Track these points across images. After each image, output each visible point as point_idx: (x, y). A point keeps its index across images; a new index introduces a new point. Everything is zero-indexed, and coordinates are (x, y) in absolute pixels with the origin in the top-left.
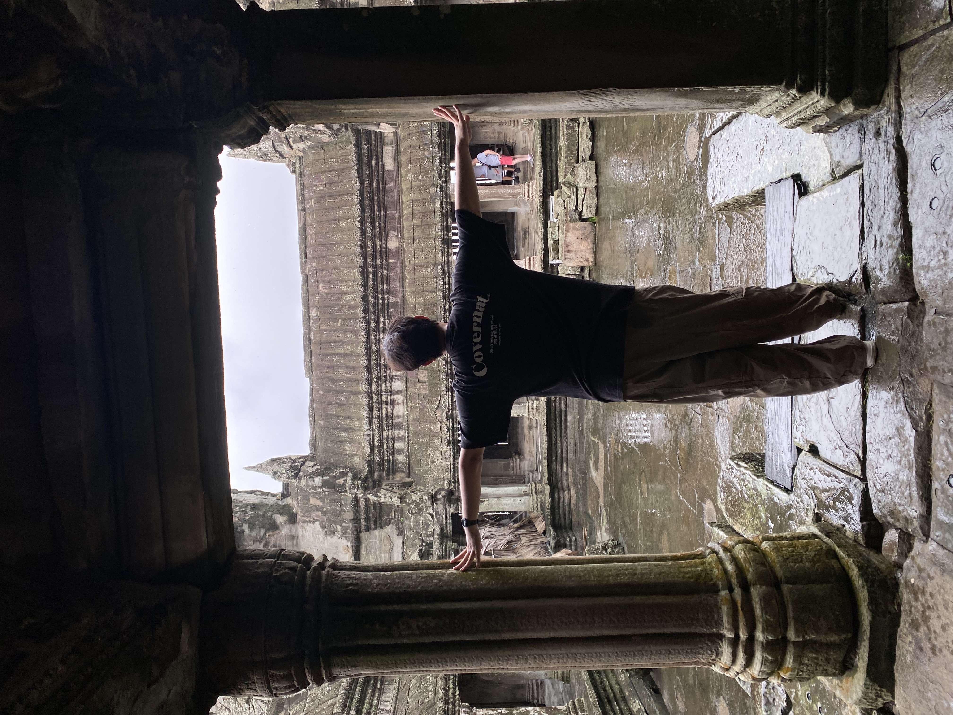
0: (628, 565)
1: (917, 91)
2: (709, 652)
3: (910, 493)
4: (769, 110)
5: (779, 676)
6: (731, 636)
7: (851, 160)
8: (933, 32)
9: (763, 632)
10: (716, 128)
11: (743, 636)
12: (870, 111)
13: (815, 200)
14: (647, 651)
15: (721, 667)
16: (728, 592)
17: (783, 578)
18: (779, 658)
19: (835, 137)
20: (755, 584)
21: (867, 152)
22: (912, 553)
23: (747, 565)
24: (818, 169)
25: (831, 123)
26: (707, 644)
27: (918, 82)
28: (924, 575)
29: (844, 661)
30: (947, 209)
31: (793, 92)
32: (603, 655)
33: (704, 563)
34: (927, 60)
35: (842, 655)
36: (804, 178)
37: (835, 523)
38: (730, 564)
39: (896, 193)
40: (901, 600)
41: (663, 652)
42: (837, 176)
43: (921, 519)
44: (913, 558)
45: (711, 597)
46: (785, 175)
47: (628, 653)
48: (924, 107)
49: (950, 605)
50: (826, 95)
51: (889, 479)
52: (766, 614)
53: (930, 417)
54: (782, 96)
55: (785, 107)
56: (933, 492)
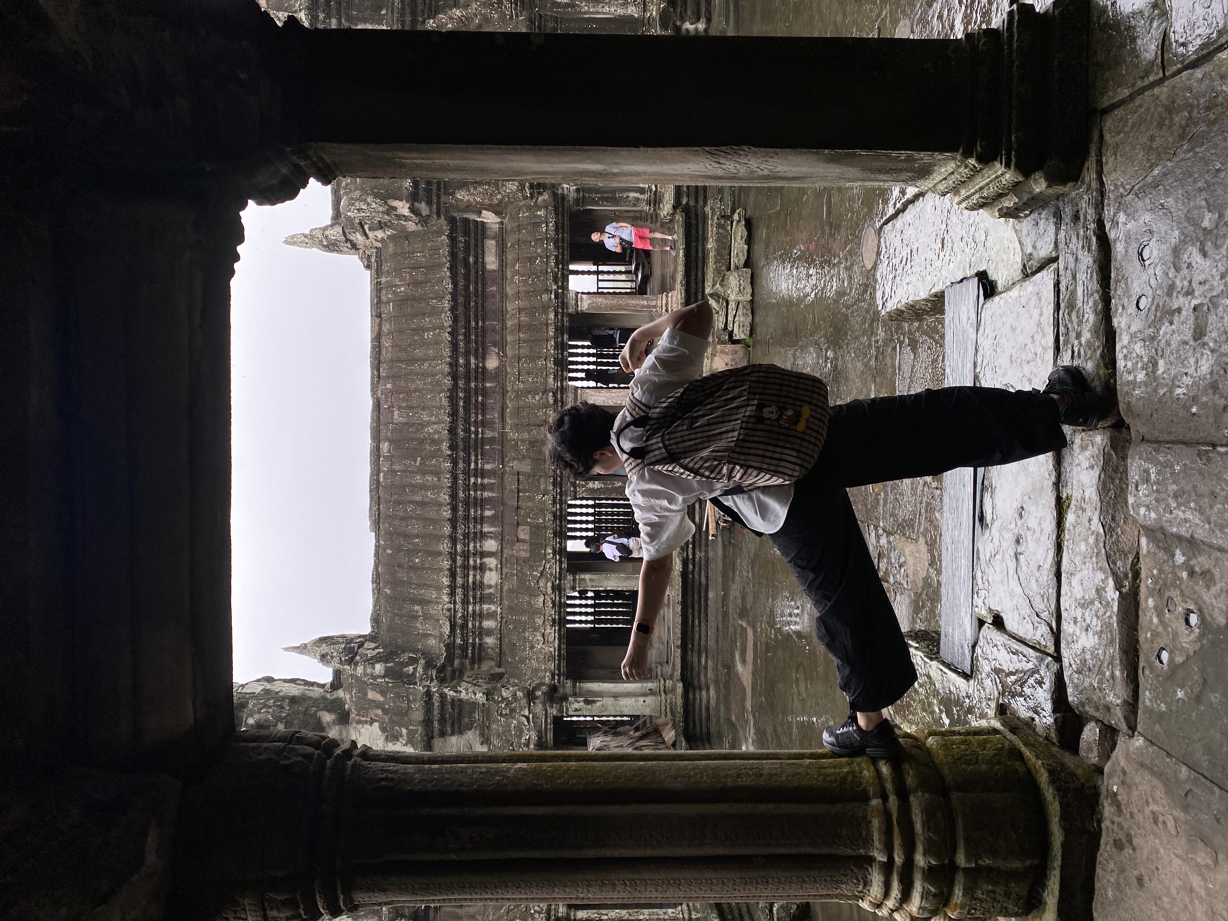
0: (753, 764)
1: (1122, 164)
2: (855, 881)
3: (1113, 673)
4: (945, 186)
5: (945, 915)
6: (883, 859)
7: (1045, 250)
8: (1142, 91)
9: (924, 855)
10: (887, 216)
11: (898, 859)
12: (1067, 189)
13: (1002, 302)
14: (773, 878)
15: (870, 902)
16: (880, 801)
17: (953, 783)
18: (945, 889)
19: (1026, 225)
20: (915, 791)
21: (1063, 240)
22: (1115, 753)
23: (907, 765)
24: (1007, 265)
25: (1021, 204)
26: (852, 870)
27: (1123, 152)
28: (1128, 780)
29: (1029, 896)
30: (1156, 310)
31: (972, 161)
32: (715, 881)
33: (852, 763)
34: (1134, 126)
35: (1027, 888)
36: (992, 276)
37: (1022, 716)
39: (1096, 290)
40: (1102, 816)
41: (795, 879)
42: (1029, 272)
43: (1126, 707)
44: (1116, 758)
45: (859, 807)
46: (968, 273)
47: (749, 880)
48: (1130, 184)
49: (1161, 819)
50: (1012, 167)
51: (1088, 656)
52: (928, 831)
53: (1136, 574)
54: (959, 167)
55: (964, 182)
56: (1140, 671)
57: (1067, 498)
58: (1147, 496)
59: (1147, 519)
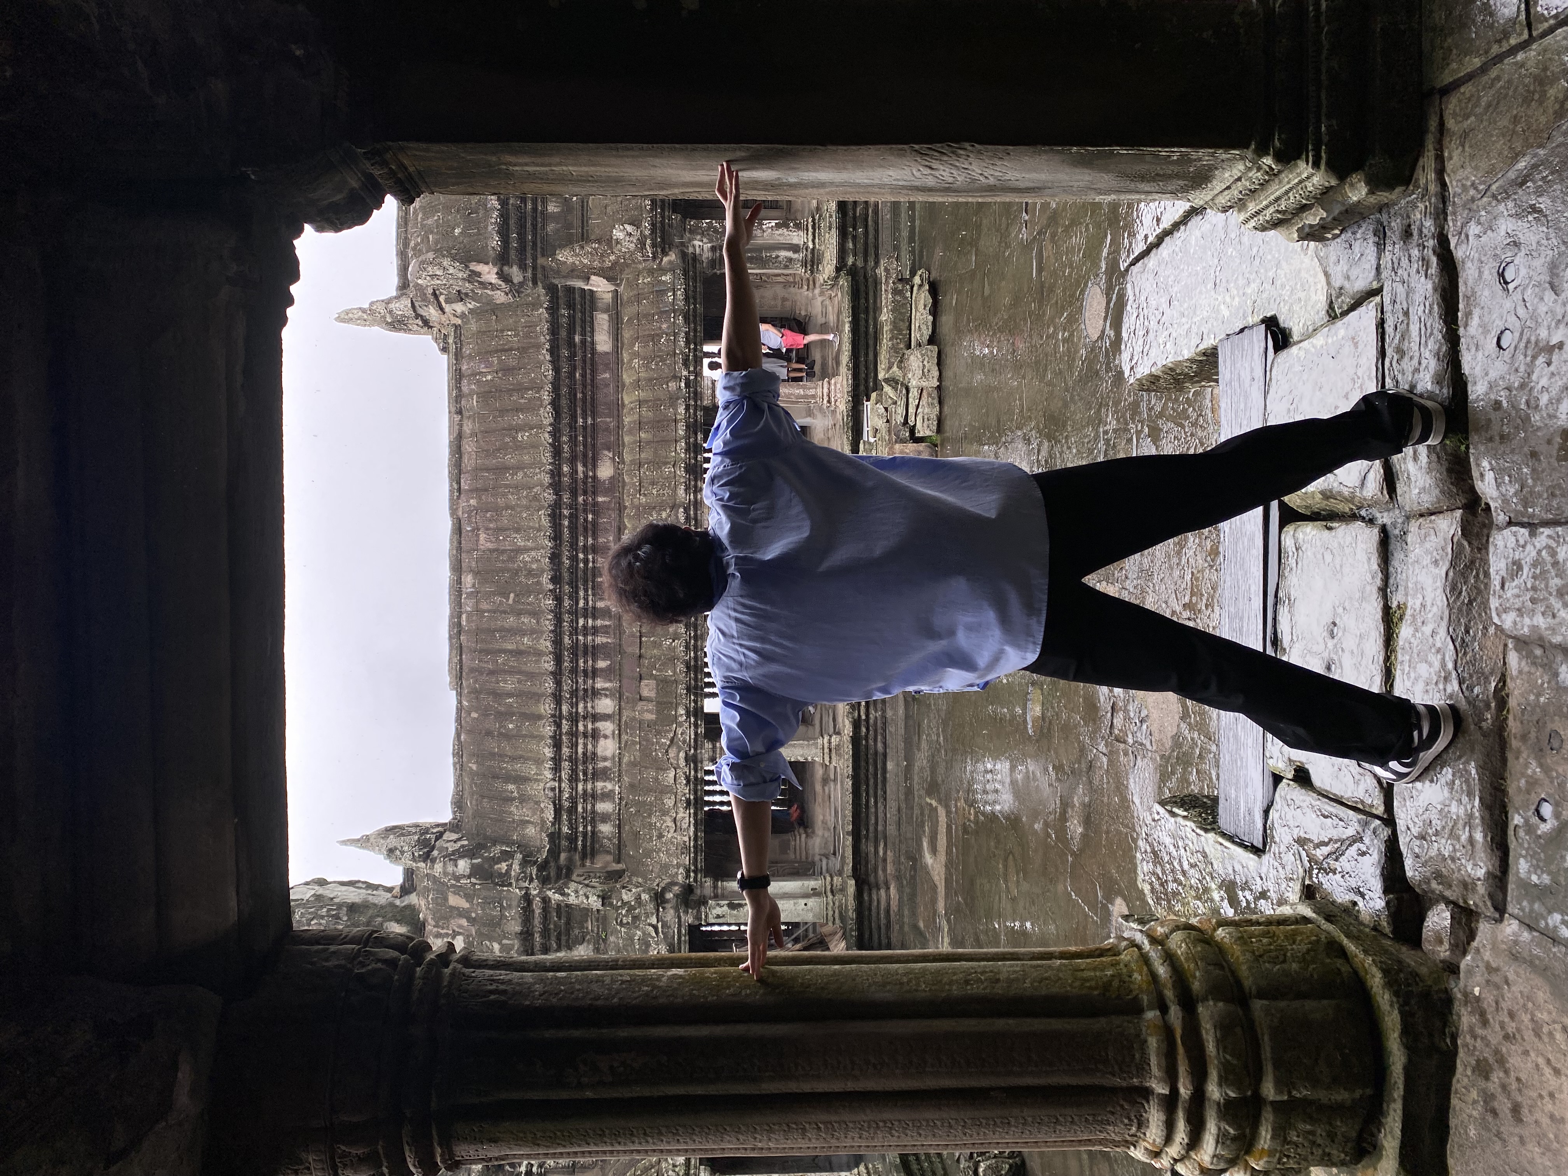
0: (985, 966)
1: (1472, 157)
2: (1126, 1121)
3: (1471, 836)
4: (1227, 198)
5: (1247, 1166)
6: (1163, 1092)
7: (1362, 280)
8: (1499, 58)
9: (1220, 1085)
10: (1136, 254)
11: (1185, 1091)
12: (1393, 196)
13: (1302, 354)
14: (1016, 1118)
15: (1146, 1149)
16: (1158, 1013)
17: (1254, 988)
18: (1248, 1130)
19: (1335, 249)
20: (1205, 999)
21: (1389, 265)
22: (1474, 944)
23: (1192, 966)
24: (1306, 306)
25: (1329, 219)
26: (1122, 1106)
27: (1473, 141)
28: (1496, 979)
29: (1360, 1138)
30: (1526, 347)
31: (1268, 161)
32: (938, 1123)
33: (1118, 963)
34: (1489, 105)
35: (1357, 1127)
36: (1284, 321)
37: (1339, 900)
38: (1162, 964)
39: (1437, 326)
40: (1457, 1029)
41: (1046, 1119)
43: (1490, 881)
44: (1478, 950)
45: (1129, 1022)
46: (1250, 321)
47: (984, 1121)
48: (1484, 183)
49: (1545, 1030)
50: (1323, 167)
51: (1434, 816)
52: (1224, 1051)
53: (1502, 700)
54: (1250, 169)
55: (1253, 191)
56: (1511, 832)
57: (1399, 607)
58: (1519, 596)
59: (1519, 626)
